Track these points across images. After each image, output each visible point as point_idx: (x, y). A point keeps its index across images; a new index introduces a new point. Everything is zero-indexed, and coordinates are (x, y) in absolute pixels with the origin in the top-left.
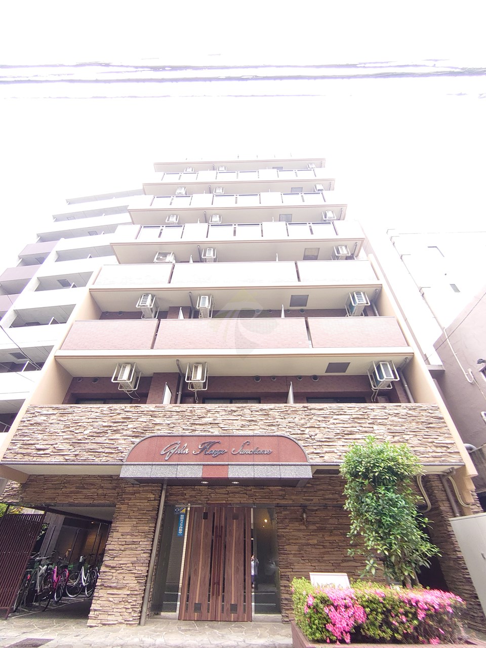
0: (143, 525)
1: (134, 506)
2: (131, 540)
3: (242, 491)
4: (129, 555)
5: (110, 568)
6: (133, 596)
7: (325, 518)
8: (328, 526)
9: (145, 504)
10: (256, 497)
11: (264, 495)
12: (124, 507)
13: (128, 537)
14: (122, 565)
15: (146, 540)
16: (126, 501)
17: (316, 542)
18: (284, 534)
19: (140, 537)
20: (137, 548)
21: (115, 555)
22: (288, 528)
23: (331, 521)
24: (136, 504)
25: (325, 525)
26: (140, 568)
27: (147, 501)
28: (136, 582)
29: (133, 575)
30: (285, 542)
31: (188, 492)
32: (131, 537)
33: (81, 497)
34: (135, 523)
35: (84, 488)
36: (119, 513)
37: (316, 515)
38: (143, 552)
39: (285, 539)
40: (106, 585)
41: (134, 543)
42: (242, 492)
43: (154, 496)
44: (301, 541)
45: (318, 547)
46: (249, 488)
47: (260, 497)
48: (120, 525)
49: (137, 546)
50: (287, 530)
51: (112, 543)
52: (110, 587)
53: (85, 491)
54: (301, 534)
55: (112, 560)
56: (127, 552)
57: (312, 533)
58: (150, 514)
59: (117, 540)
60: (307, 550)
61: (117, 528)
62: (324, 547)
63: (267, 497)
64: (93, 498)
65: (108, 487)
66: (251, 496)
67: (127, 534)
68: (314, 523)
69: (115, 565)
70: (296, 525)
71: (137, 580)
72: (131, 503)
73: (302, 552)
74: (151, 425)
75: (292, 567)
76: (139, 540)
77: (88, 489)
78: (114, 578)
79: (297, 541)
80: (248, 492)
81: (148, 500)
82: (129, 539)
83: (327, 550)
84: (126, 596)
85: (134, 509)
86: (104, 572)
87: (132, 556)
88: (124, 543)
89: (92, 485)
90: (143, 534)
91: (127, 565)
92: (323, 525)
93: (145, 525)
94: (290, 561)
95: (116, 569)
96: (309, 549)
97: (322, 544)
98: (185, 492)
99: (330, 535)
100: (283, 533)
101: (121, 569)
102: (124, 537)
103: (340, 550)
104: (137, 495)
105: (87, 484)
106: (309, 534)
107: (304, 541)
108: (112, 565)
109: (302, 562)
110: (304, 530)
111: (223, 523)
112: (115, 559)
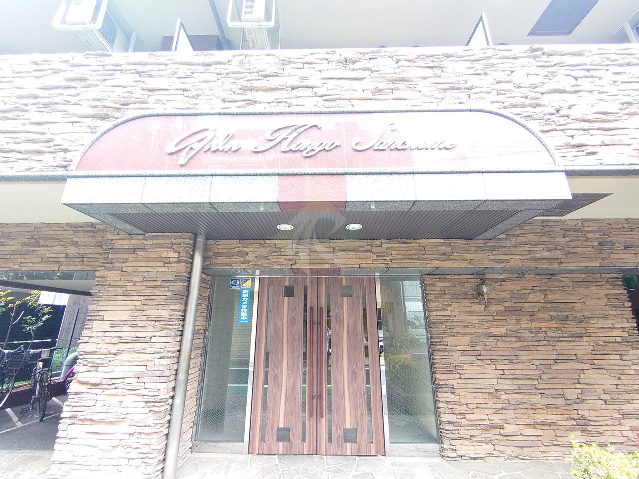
0: (157, 307)
1: (136, 274)
2: (133, 334)
3: (363, 247)
4: (130, 361)
5: (89, 386)
6: (143, 436)
7: (520, 292)
8: (526, 305)
9: (159, 270)
10: (391, 258)
11: (409, 253)
12: (112, 276)
13: (125, 329)
14: (114, 381)
15: (163, 333)
16: (117, 265)
17: (503, 331)
18: (443, 319)
19: (151, 329)
20: (145, 349)
21: (99, 361)
22: (449, 309)
23: (532, 298)
24: (139, 269)
25: (520, 305)
26: (153, 386)
27: (161, 264)
28: (147, 410)
29: (140, 398)
30: (445, 332)
31: (252, 250)
32: (131, 329)
33: (33, 260)
34: (139, 303)
35: (40, 246)
36: (103, 286)
37: (503, 288)
38: (158, 355)
39: (444, 326)
40: (82, 417)
41: (138, 340)
42: (362, 249)
43: (176, 255)
44: (474, 330)
45: (508, 339)
46: (378, 242)
47: (400, 257)
48: (106, 308)
49: (145, 345)
50: (449, 313)
51: (92, 340)
52: (92, 420)
53: (41, 250)
54: (474, 319)
55: (94, 371)
56: (126, 357)
57: (496, 318)
58: (171, 288)
59: (100, 334)
60: (487, 344)
61: (101, 313)
62: (519, 339)
63: (415, 257)
64: (59, 263)
65: (87, 243)
66: (382, 256)
67: (123, 323)
68: (500, 302)
69: (98, 381)
70: (466, 304)
71: (150, 407)
72: (127, 267)
73: (478, 348)
74: (138, 93)
75: (459, 371)
76: (150, 334)
77: (47, 246)
78: (99, 403)
79: (468, 331)
80: (374, 249)
81: (165, 263)
82: (127, 332)
83: (525, 344)
84: (127, 436)
85: (135, 279)
86: (77, 393)
87: (136, 364)
88: (116, 340)
89: (56, 239)
90: (157, 324)
91: (127, 381)
92: (516, 305)
93: (160, 307)
94: (455, 362)
95: (102, 387)
96: (491, 342)
97: (515, 334)
98: (244, 250)
99: (532, 320)
100: (439, 318)
101: (113, 386)
102: (115, 329)
103: (551, 343)
104: (141, 254)
105: (45, 238)
106: (491, 318)
107: (480, 331)
108: (92, 381)
109: (479, 363)
110: (480, 312)
111: (323, 303)
112: (100, 369)
